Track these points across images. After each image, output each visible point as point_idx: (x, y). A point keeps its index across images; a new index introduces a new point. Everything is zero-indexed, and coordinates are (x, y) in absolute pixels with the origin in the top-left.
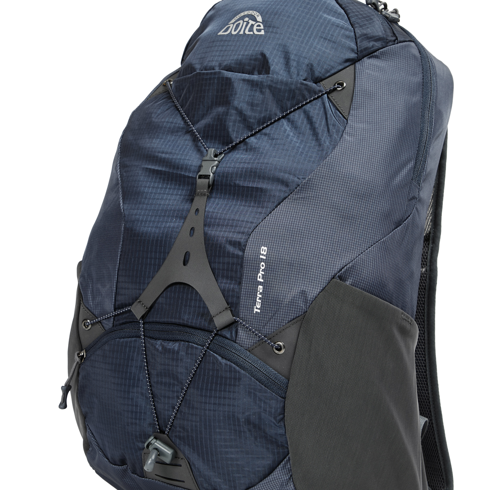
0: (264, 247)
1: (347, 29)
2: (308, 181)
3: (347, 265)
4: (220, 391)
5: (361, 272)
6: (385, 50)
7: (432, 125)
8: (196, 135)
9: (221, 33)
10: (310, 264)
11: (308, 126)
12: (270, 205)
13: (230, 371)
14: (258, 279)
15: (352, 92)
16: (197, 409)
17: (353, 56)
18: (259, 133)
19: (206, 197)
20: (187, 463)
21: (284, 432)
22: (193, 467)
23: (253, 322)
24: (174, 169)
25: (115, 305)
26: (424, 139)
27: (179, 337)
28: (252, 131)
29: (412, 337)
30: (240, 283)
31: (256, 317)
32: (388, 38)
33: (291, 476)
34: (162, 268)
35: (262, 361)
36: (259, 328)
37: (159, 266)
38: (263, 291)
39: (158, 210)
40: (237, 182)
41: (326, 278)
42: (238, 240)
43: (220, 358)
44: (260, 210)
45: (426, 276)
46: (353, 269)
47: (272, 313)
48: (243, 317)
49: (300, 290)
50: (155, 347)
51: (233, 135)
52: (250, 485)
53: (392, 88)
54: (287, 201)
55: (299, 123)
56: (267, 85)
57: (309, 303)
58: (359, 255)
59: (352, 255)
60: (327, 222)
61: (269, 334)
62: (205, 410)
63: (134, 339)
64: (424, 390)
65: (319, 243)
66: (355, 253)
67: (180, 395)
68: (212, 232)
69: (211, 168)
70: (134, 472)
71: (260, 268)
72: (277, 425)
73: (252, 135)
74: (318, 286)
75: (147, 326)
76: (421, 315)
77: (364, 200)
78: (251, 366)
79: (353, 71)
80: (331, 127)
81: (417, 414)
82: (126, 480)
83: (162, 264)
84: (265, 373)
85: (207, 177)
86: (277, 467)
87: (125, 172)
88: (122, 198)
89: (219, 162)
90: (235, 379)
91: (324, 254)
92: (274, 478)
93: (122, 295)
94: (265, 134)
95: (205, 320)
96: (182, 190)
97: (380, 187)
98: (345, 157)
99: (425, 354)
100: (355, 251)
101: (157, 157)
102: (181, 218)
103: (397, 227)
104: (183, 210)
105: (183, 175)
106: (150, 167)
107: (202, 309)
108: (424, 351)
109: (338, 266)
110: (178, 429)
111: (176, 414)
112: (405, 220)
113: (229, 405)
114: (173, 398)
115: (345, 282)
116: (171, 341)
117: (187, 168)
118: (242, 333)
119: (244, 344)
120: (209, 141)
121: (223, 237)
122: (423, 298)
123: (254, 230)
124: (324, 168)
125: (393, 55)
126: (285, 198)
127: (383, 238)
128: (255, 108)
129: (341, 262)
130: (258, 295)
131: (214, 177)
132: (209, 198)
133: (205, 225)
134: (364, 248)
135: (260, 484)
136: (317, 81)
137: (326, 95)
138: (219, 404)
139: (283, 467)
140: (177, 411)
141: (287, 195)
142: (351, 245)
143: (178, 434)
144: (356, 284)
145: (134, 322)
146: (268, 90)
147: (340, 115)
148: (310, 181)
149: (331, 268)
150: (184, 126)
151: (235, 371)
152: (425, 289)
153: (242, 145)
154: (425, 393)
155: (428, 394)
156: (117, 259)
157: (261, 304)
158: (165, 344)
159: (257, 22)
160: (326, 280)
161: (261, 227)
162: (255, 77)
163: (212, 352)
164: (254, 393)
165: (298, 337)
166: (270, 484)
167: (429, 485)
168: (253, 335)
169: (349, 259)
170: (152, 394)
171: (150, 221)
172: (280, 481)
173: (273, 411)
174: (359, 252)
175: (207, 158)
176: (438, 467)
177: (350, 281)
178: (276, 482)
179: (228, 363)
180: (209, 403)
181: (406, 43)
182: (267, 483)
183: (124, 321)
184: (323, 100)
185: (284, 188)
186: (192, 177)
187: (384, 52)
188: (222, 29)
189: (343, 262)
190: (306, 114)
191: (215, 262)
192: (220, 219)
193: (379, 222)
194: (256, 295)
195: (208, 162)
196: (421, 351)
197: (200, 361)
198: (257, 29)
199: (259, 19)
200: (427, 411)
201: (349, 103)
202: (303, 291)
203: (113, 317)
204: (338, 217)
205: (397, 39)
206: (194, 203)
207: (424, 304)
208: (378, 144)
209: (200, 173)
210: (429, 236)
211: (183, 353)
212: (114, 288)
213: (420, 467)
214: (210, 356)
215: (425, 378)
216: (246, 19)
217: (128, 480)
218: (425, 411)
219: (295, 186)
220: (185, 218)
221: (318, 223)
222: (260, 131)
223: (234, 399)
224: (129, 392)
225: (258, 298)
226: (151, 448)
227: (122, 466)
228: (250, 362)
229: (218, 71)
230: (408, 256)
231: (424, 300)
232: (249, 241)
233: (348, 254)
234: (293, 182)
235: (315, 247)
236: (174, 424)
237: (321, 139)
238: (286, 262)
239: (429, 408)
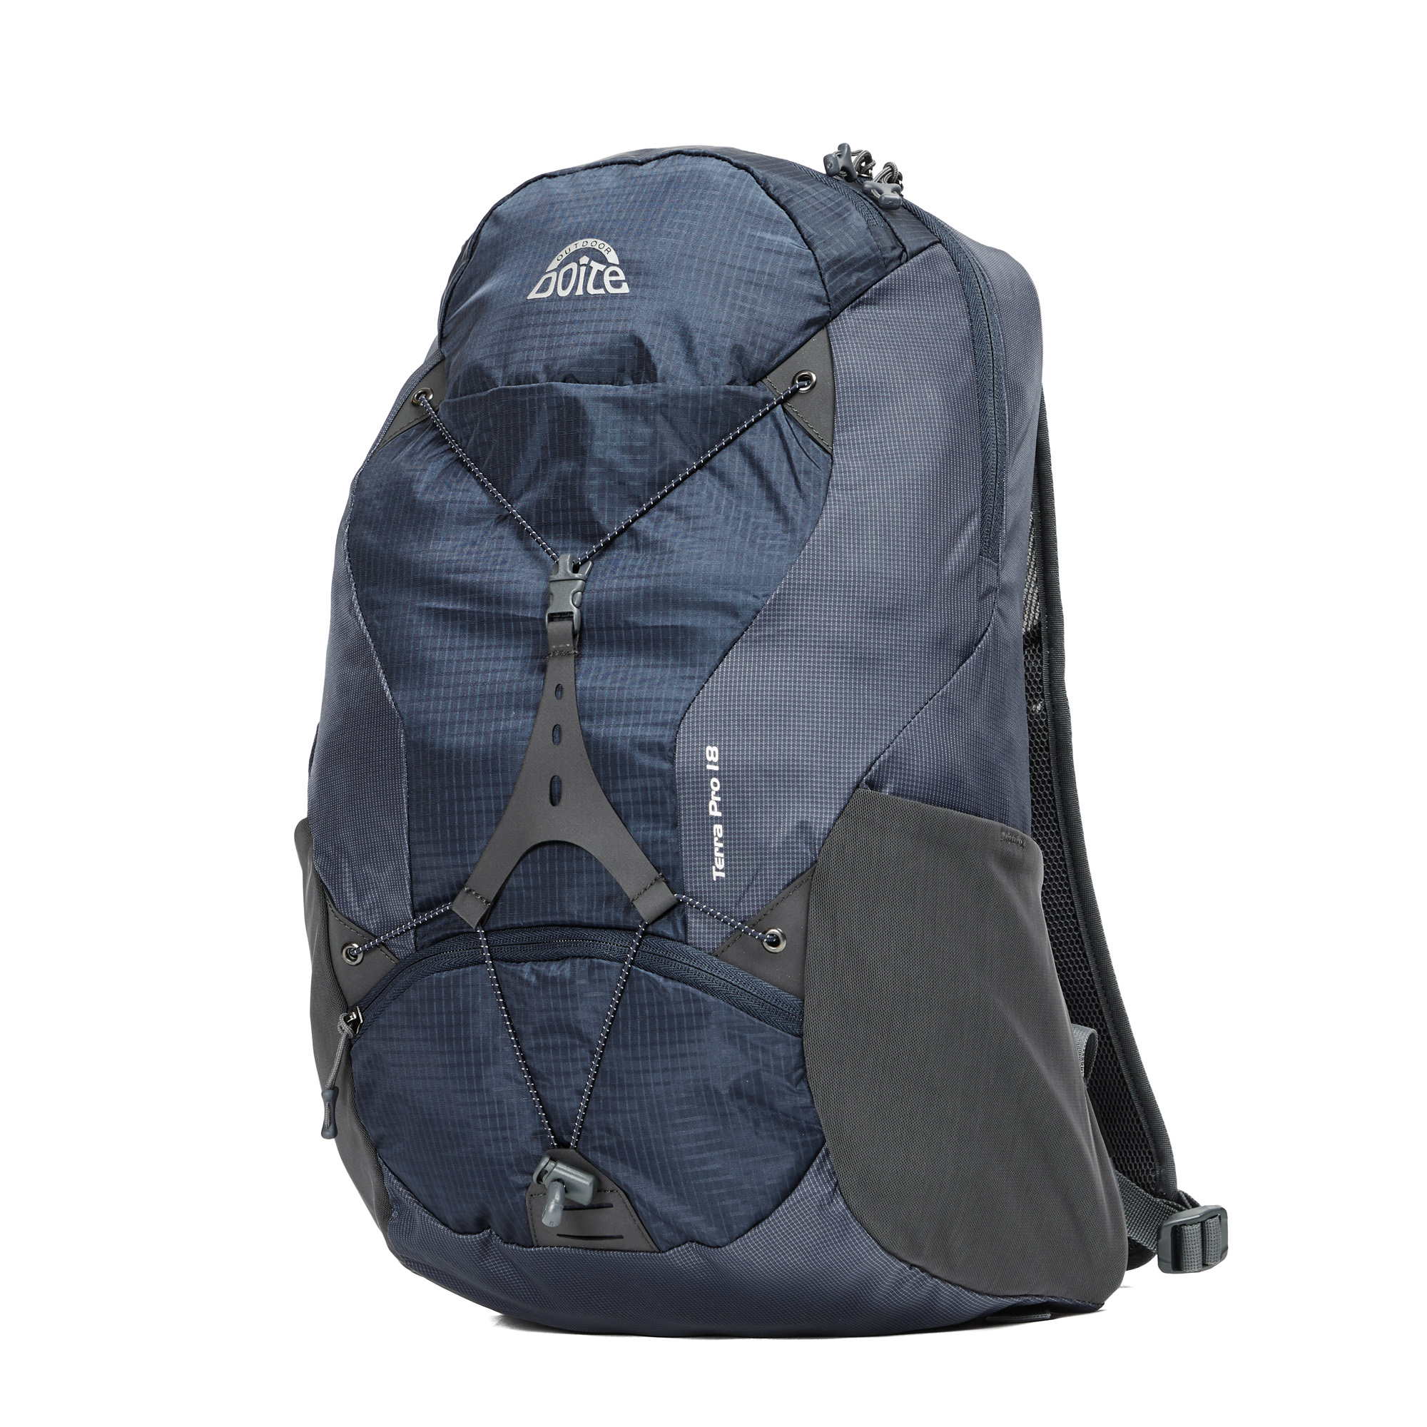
0: (712, 746)
1: (800, 255)
2: (775, 599)
3: (880, 757)
4: (672, 1043)
5: (909, 765)
6: (884, 284)
7: (1005, 423)
8: (523, 526)
9: (533, 295)
10: (807, 766)
11: (755, 480)
12: (709, 660)
13: (687, 1001)
14: (712, 813)
15: (831, 391)
16: (630, 1086)
17: (821, 310)
18: (656, 508)
19: (572, 659)
20: (624, 1197)
21: (809, 1101)
22: (637, 1204)
23: (714, 898)
24: (489, 604)
25: (412, 905)
26: (992, 463)
27: (568, 952)
28: (640, 505)
29: (1030, 871)
30: (675, 825)
31: (718, 887)
32: (886, 255)
33: (836, 1184)
34: (507, 816)
35: (746, 971)
36: (727, 907)
37: (499, 813)
38: (725, 834)
39: (473, 697)
40: (631, 619)
41: (844, 789)
42: (657, 739)
43: (661, 979)
44: (688, 671)
45: (1046, 721)
46: (893, 762)
47: (748, 875)
48: (692, 892)
49: (798, 822)
50: (521, 978)
51: (604, 520)
52: (759, 1218)
53: (911, 366)
54: (741, 647)
55: (735, 478)
56: (656, 406)
57: (819, 844)
58: (900, 732)
59: (886, 735)
60: (828, 677)
61: (749, 917)
62: (647, 1085)
63: (470, 968)
64: (1080, 968)
65: (817, 722)
66: (890, 730)
67: (589, 1065)
68: (600, 730)
69: (571, 597)
70: (509, 1240)
71: (711, 790)
72: (795, 1089)
73: (642, 514)
74: (831, 808)
75: (493, 938)
76: (1048, 808)
77: (892, 619)
78: (726, 984)
79: (827, 344)
80: (802, 478)
81: (1066, 1024)
82: (489, 1263)
83: (505, 809)
84: (755, 993)
85: (568, 616)
86: (806, 1172)
87: (378, 618)
88: (386, 678)
89: (585, 581)
90: (698, 1014)
91: (831, 742)
92: (804, 1193)
93: (425, 882)
94: (670, 509)
95: (615, 908)
96: (517, 647)
97: (918, 586)
98: (841, 538)
99: (1070, 891)
100: (890, 726)
101: (447, 581)
102: (527, 708)
103: (966, 660)
104: (528, 691)
105: (514, 615)
106: (434, 604)
107: (605, 888)
108: (1067, 885)
109: (862, 763)
110: (596, 1132)
111: (587, 1103)
112: (980, 641)
113: (695, 1068)
114: (575, 1073)
115: (881, 791)
116: (552, 960)
117: (517, 601)
118: (696, 923)
119: (704, 944)
120: (552, 536)
121: (624, 738)
122: (1048, 768)
123: (685, 715)
124: (804, 569)
125: (903, 290)
126: (735, 641)
127: (940, 689)
128: (639, 457)
129: (867, 753)
130: (716, 844)
131: (582, 613)
132: (578, 657)
133: (581, 718)
134: (907, 717)
135: (778, 1211)
136: (756, 377)
137: (779, 408)
138: (674, 1069)
139: (818, 1169)
140: (589, 1097)
141: (737, 633)
142: (882, 714)
143: (597, 1143)
144: (903, 790)
145: (463, 933)
146: (659, 418)
147: (816, 446)
148: (780, 599)
149: (849, 768)
150: (491, 506)
151: (696, 1000)
152: (1047, 749)
153: (625, 535)
154: (1084, 975)
155: (1090, 975)
156: (403, 808)
157: (726, 860)
158: (542, 967)
159: (609, 265)
160: (844, 794)
161: (698, 707)
162: (628, 390)
163: (642, 971)
164: (740, 1037)
165: (808, 913)
166: (797, 1208)
167: (1116, 1167)
168: (718, 923)
169: (881, 744)
170: (529, 1073)
171: (462, 722)
172: (817, 1197)
173: (783, 1064)
174: (899, 726)
175: (560, 575)
176: (1136, 1129)
177: (890, 788)
178: (809, 1201)
179: (680, 986)
180: (654, 1071)
181: (924, 253)
182: (791, 1206)
183: (439, 935)
184: (774, 418)
185: (731, 622)
186: (533, 619)
187: (884, 289)
188: (535, 285)
189: (872, 753)
190: (748, 454)
191: (617, 791)
192: (610, 701)
193: (929, 658)
194: (713, 845)
195: (561, 583)
196: (1061, 885)
197: (622, 992)
198: (611, 281)
199: (612, 257)
200: (1095, 1013)
201: (830, 416)
202: (802, 822)
203: (412, 932)
204: (846, 663)
205: (905, 250)
206: (548, 674)
207: (1050, 782)
208: (901, 498)
209: (551, 610)
210: (1039, 632)
211: (583, 982)
212: (406, 869)
213: (1087, 1130)
214: (639, 979)
215: (1077, 942)
216: (584, 260)
217: (493, 1261)
218: (1089, 1013)
219: (753, 614)
220: (536, 708)
221: (809, 682)
222: (657, 502)
223: (702, 1054)
224: (479, 1077)
225: (716, 849)
226: (546, 1180)
227: (479, 1233)
228: (723, 977)
229: (547, 386)
230: (997, 714)
231: (1050, 774)
232: (679, 738)
233: (877, 734)
234: (745, 606)
235: (813, 731)
236: (587, 1124)
237: (786, 507)
238: (761, 771)
239: (1097, 1006)
